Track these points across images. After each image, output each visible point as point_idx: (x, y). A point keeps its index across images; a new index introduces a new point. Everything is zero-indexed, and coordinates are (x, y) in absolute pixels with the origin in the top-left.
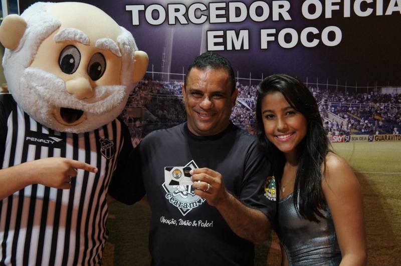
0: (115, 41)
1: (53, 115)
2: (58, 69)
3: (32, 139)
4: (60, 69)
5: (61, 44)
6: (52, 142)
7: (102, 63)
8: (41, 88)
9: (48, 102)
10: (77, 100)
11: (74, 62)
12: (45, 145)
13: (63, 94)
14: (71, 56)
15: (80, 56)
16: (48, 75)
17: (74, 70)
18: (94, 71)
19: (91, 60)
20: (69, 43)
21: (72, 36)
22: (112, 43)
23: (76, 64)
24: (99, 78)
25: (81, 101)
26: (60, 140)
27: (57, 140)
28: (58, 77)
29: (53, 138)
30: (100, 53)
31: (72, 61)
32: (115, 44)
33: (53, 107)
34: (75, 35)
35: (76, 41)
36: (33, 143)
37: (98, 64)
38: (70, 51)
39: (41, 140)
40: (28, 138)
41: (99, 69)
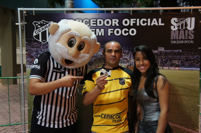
0: (90, 38)
1: (62, 61)
2: (67, 45)
3: (55, 70)
4: (68, 45)
5: (70, 36)
6: (61, 71)
7: (83, 45)
8: (60, 51)
9: (61, 56)
10: (72, 57)
11: (73, 43)
12: (59, 72)
13: (67, 54)
14: (72, 41)
15: (76, 42)
16: (63, 47)
17: (73, 46)
18: (80, 48)
19: (79, 44)
20: (73, 36)
21: (74, 34)
22: (88, 39)
23: (74, 44)
24: (81, 50)
25: (73, 58)
26: (64, 70)
27: (63, 70)
28: (66, 48)
29: (61, 70)
30: (83, 42)
31: (72, 43)
32: (89, 39)
33: (63, 58)
34: (75, 34)
35: (75, 36)
36: (55, 72)
37: (82, 45)
38: (72, 39)
39: (58, 71)
40: (54, 70)
41: (82, 47)
